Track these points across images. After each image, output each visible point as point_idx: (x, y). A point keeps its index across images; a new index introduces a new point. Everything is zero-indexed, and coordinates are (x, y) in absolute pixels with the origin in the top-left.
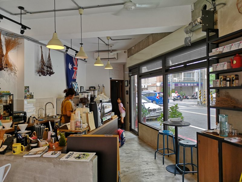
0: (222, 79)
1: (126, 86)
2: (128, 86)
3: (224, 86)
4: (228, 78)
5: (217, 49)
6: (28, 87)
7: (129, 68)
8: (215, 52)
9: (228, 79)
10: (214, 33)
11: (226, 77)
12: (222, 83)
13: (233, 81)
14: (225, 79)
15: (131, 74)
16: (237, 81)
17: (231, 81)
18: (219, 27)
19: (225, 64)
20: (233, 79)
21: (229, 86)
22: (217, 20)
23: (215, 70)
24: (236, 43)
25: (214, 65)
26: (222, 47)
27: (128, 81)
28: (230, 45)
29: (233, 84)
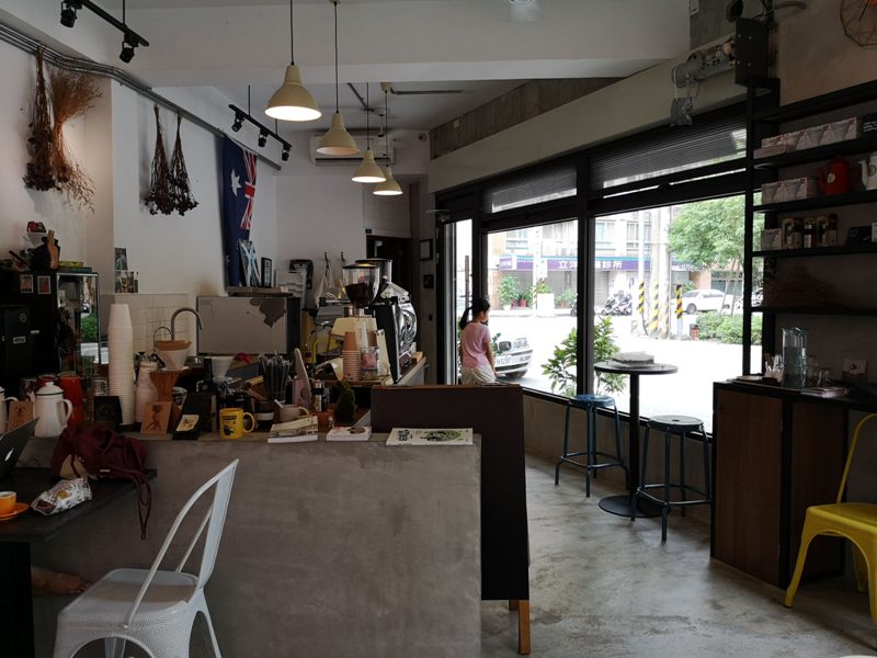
0: (790, 228)
1: (424, 260)
2: (431, 258)
3: (797, 246)
4: (807, 224)
5: (779, 139)
6: (124, 251)
7: (438, 195)
8: (770, 146)
9: (810, 227)
10: (769, 91)
11: (801, 220)
12: (789, 238)
13: (822, 231)
14: (800, 229)
15: (448, 217)
16: (832, 233)
17: (817, 233)
18: (783, 71)
19: (802, 182)
20: (821, 226)
21: (809, 246)
22: (776, 52)
23: (769, 200)
24: (839, 123)
25: (767, 185)
26: (792, 132)
27: (431, 241)
28: (819, 128)
29: (821, 241)
